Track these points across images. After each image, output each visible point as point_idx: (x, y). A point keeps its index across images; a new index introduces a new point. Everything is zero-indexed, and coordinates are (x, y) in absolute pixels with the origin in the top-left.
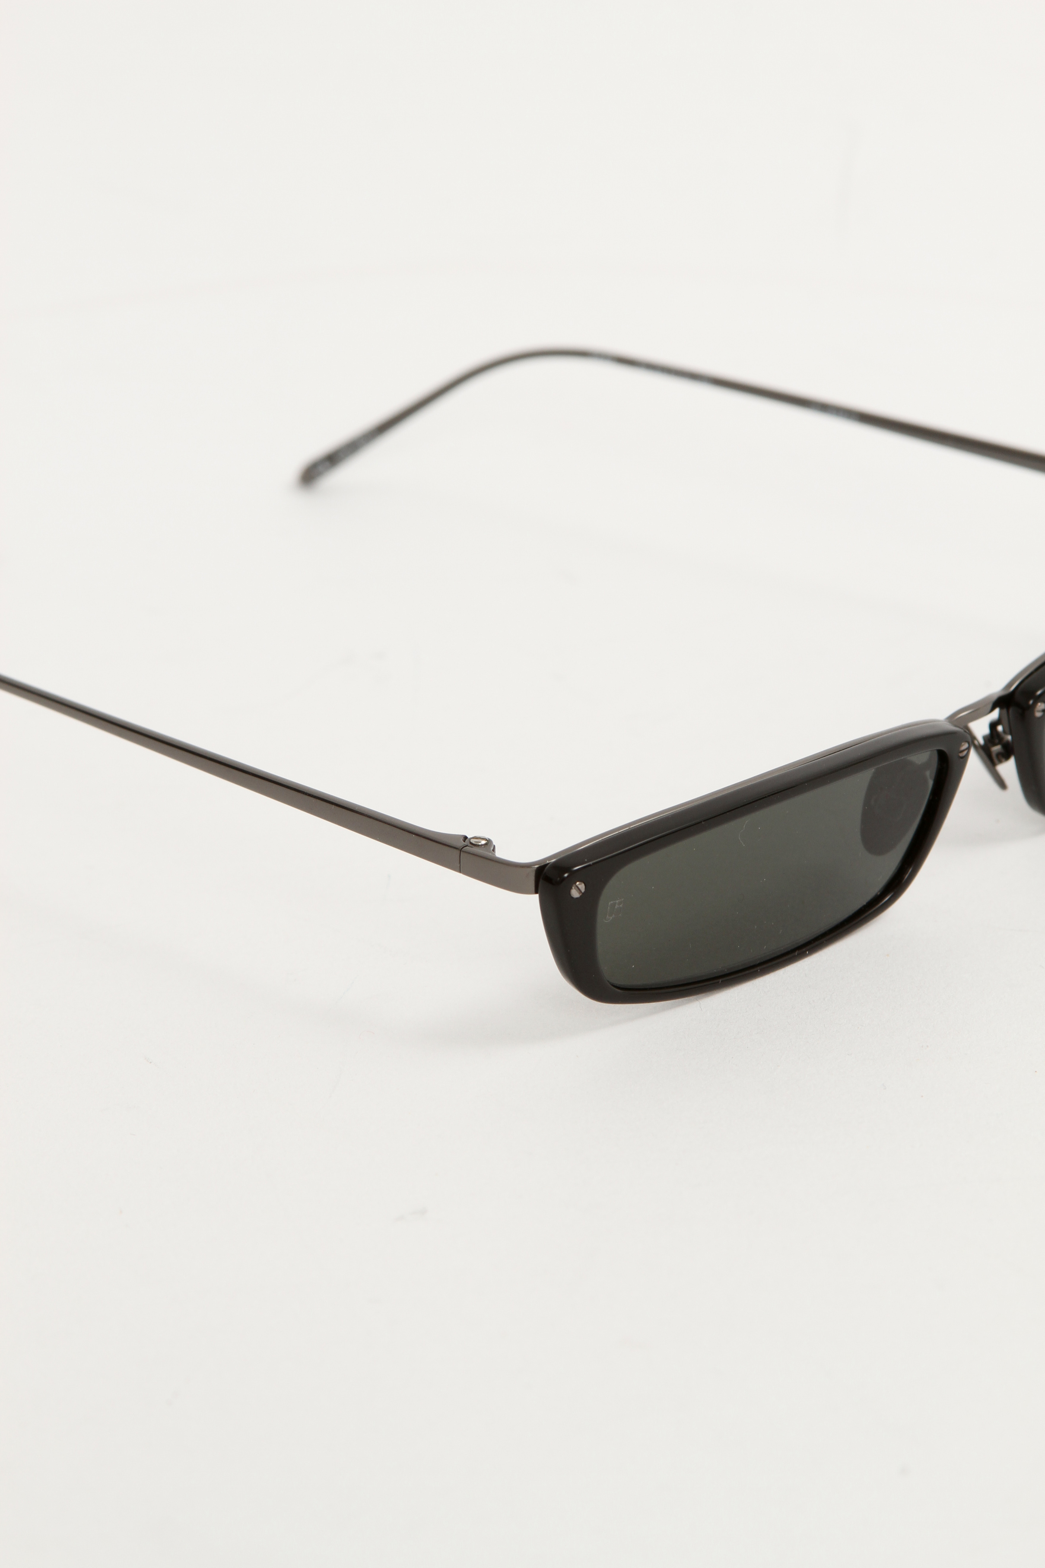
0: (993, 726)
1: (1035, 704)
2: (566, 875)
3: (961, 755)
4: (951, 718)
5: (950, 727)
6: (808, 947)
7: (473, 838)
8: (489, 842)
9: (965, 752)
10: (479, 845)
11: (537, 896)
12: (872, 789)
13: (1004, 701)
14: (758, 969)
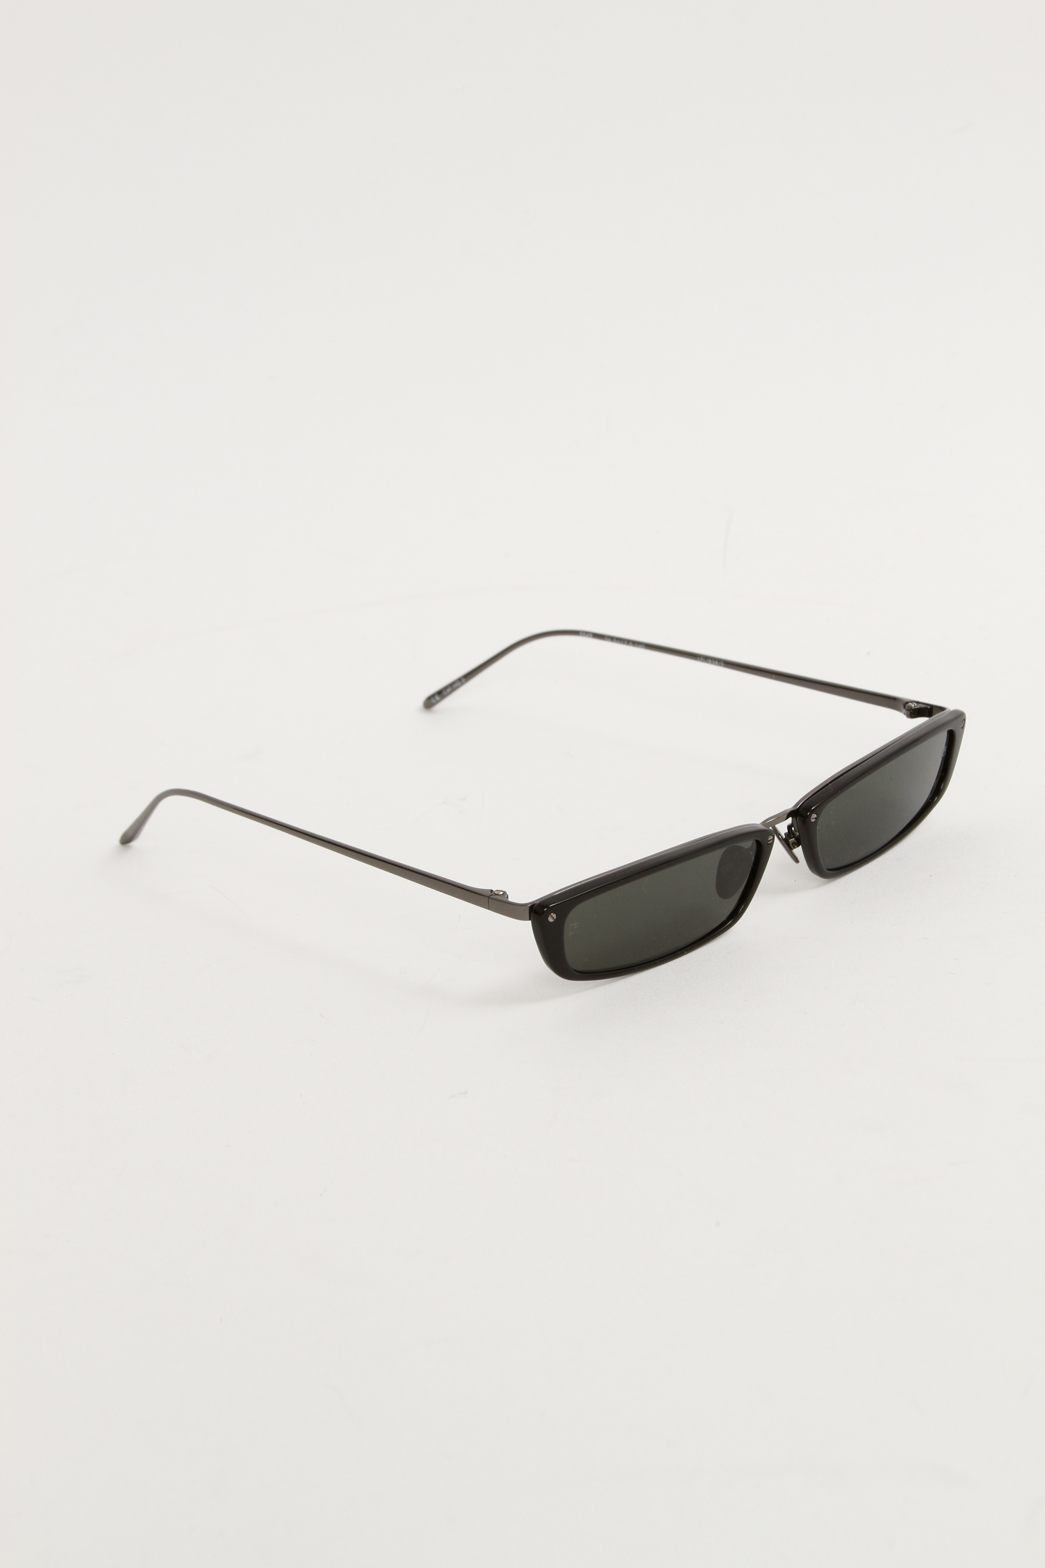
0: (789, 827)
1: (811, 815)
2: (545, 909)
3: (769, 843)
4: (764, 823)
5: (763, 828)
6: (686, 949)
7: (496, 891)
8: (505, 893)
9: (771, 841)
10: (499, 895)
11: (530, 921)
12: (722, 863)
13: (793, 814)
14: (658, 961)
